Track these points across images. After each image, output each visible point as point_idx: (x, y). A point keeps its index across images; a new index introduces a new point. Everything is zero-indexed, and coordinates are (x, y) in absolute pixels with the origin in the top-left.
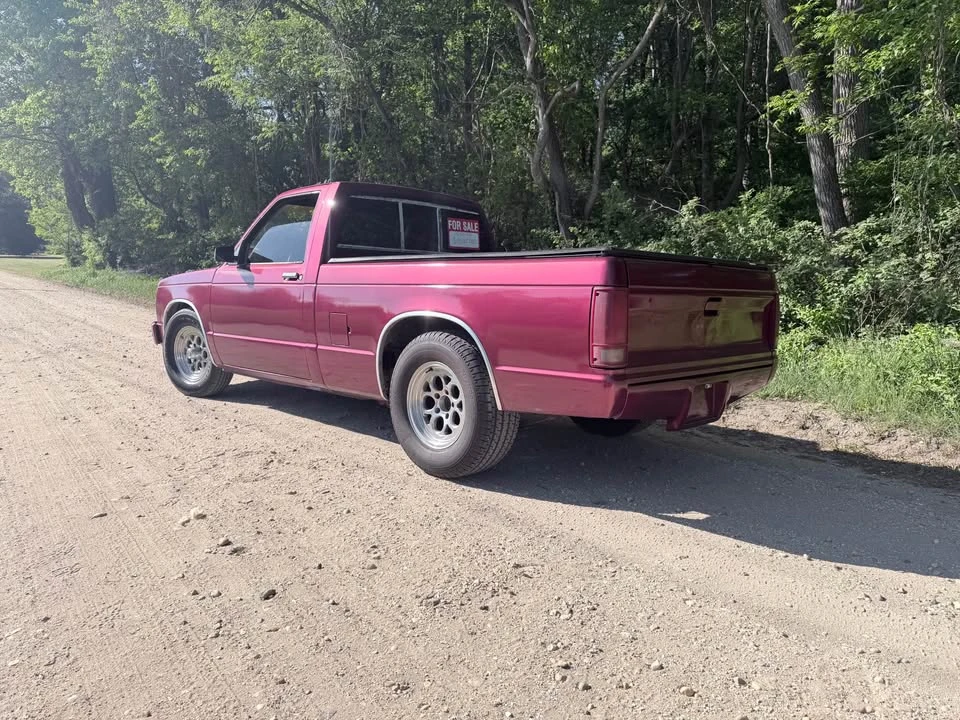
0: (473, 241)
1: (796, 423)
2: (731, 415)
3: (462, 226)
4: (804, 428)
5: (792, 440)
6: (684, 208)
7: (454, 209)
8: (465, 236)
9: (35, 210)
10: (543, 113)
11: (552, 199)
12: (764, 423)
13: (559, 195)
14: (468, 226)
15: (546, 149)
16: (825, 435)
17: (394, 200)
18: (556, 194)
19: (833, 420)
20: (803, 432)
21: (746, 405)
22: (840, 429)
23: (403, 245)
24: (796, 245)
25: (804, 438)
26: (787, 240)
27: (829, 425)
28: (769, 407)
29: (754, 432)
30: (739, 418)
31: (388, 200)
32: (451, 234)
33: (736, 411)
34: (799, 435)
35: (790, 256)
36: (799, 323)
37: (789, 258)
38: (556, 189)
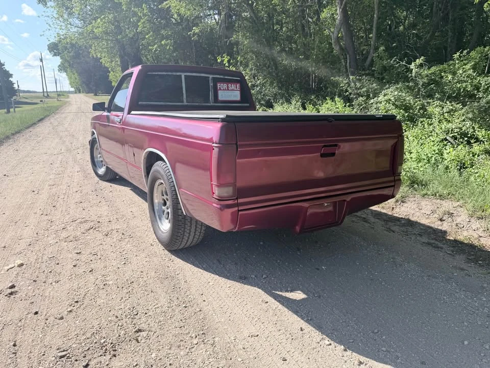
0: (235, 96)
1: (437, 216)
2: (398, 206)
3: (228, 87)
4: (441, 220)
5: (431, 228)
6: (413, 64)
7: (222, 77)
8: (229, 93)
9: (111, 73)
10: (340, 8)
11: (345, 59)
12: (418, 213)
13: (349, 57)
14: (233, 86)
15: (342, 30)
16: (454, 227)
17: (178, 74)
18: (348, 56)
19: (462, 217)
20: (439, 223)
21: (409, 201)
22: (465, 224)
23: (185, 100)
24: (486, 87)
25: (440, 228)
26: (481, 84)
27: (459, 220)
28: (424, 203)
29: (409, 220)
30: (403, 209)
31: (174, 74)
32: (220, 93)
33: (402, 204)
34: (437, 225)
35: (481, 95)
36: (477, 140)
37: (481, 96)
38: (348, 53)
